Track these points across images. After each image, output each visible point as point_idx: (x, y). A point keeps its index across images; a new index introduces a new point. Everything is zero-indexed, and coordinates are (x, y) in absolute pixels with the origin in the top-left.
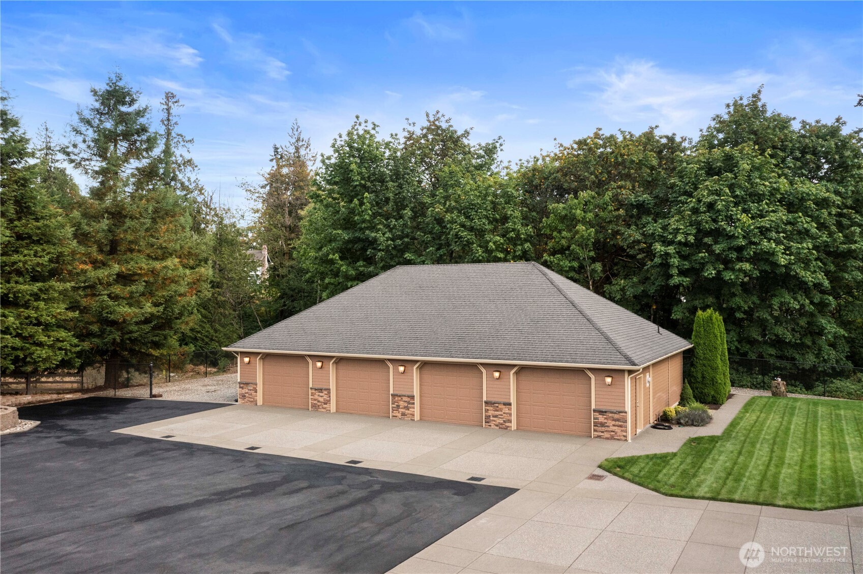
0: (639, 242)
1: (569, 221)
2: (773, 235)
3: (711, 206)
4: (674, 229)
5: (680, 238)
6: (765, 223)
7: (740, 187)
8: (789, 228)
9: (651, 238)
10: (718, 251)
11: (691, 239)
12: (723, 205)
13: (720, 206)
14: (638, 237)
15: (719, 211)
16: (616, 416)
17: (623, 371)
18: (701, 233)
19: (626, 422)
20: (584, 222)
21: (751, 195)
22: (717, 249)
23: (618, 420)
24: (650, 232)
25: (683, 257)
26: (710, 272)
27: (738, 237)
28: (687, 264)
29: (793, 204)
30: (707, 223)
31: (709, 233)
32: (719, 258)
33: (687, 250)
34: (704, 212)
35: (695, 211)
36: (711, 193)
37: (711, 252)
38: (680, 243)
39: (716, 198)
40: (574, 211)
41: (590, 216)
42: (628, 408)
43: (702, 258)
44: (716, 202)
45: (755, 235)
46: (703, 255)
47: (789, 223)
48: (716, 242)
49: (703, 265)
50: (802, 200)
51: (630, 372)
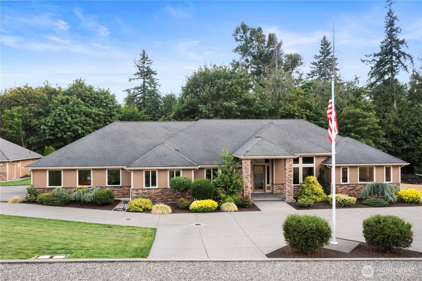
0: (37, 125)
1: (12, 117)
2: (79, 124)
3: (60, 115)
4: (48, 121)
5: (49, 124)
6: (76, 120)
7: (70, 109)
8: (84, 122)
9: (41, 124)
10: (61, 129)
11: (53, 124)
12: (63, 115)
13: (62, 115)
14: (37, 123)
15: (62, 116)
16: (4, 174)
17: (6, 162)
18: (56, 123)
19: (7, 175)
20: (18, 117)
21: (73, 112)
22: (61, 128)
23: (5, 175)
24: (41, 121)
25: (51, 130)
26: (60, 135)
27: (67, 125)
28: (52, 132)
29: (87, 115)
30: (58, 119)
31: (59, 123)
32: (63, 131)
33: (52, 128)
34: (57, 117)
35: (55, 116)
36: (60, 111)
37: (59, 129)
38: (50, 126)
39: (61, 112)
40: (13, 113)
41: (20, 115)
42: (7, 172)
43: (57, 131)
44: (61, 113)
45: (73, 124)
46: (57, 130)
47: (85, 121)
48: (62, 126)
49: (57, 133)
50: (90, 114)
51: (8, 162)
